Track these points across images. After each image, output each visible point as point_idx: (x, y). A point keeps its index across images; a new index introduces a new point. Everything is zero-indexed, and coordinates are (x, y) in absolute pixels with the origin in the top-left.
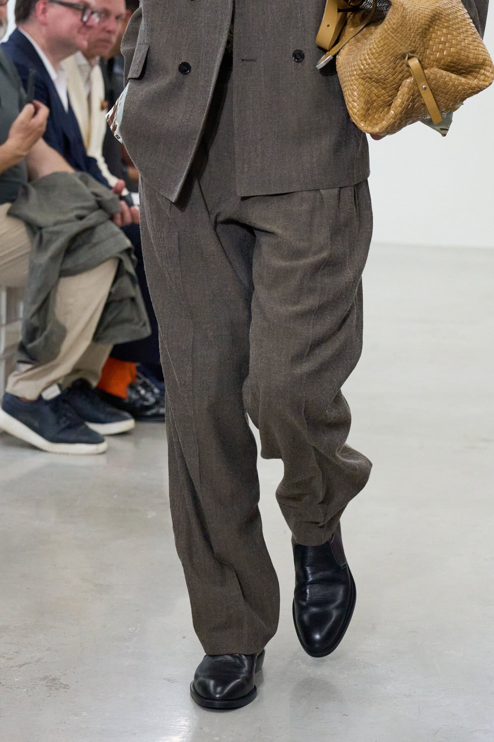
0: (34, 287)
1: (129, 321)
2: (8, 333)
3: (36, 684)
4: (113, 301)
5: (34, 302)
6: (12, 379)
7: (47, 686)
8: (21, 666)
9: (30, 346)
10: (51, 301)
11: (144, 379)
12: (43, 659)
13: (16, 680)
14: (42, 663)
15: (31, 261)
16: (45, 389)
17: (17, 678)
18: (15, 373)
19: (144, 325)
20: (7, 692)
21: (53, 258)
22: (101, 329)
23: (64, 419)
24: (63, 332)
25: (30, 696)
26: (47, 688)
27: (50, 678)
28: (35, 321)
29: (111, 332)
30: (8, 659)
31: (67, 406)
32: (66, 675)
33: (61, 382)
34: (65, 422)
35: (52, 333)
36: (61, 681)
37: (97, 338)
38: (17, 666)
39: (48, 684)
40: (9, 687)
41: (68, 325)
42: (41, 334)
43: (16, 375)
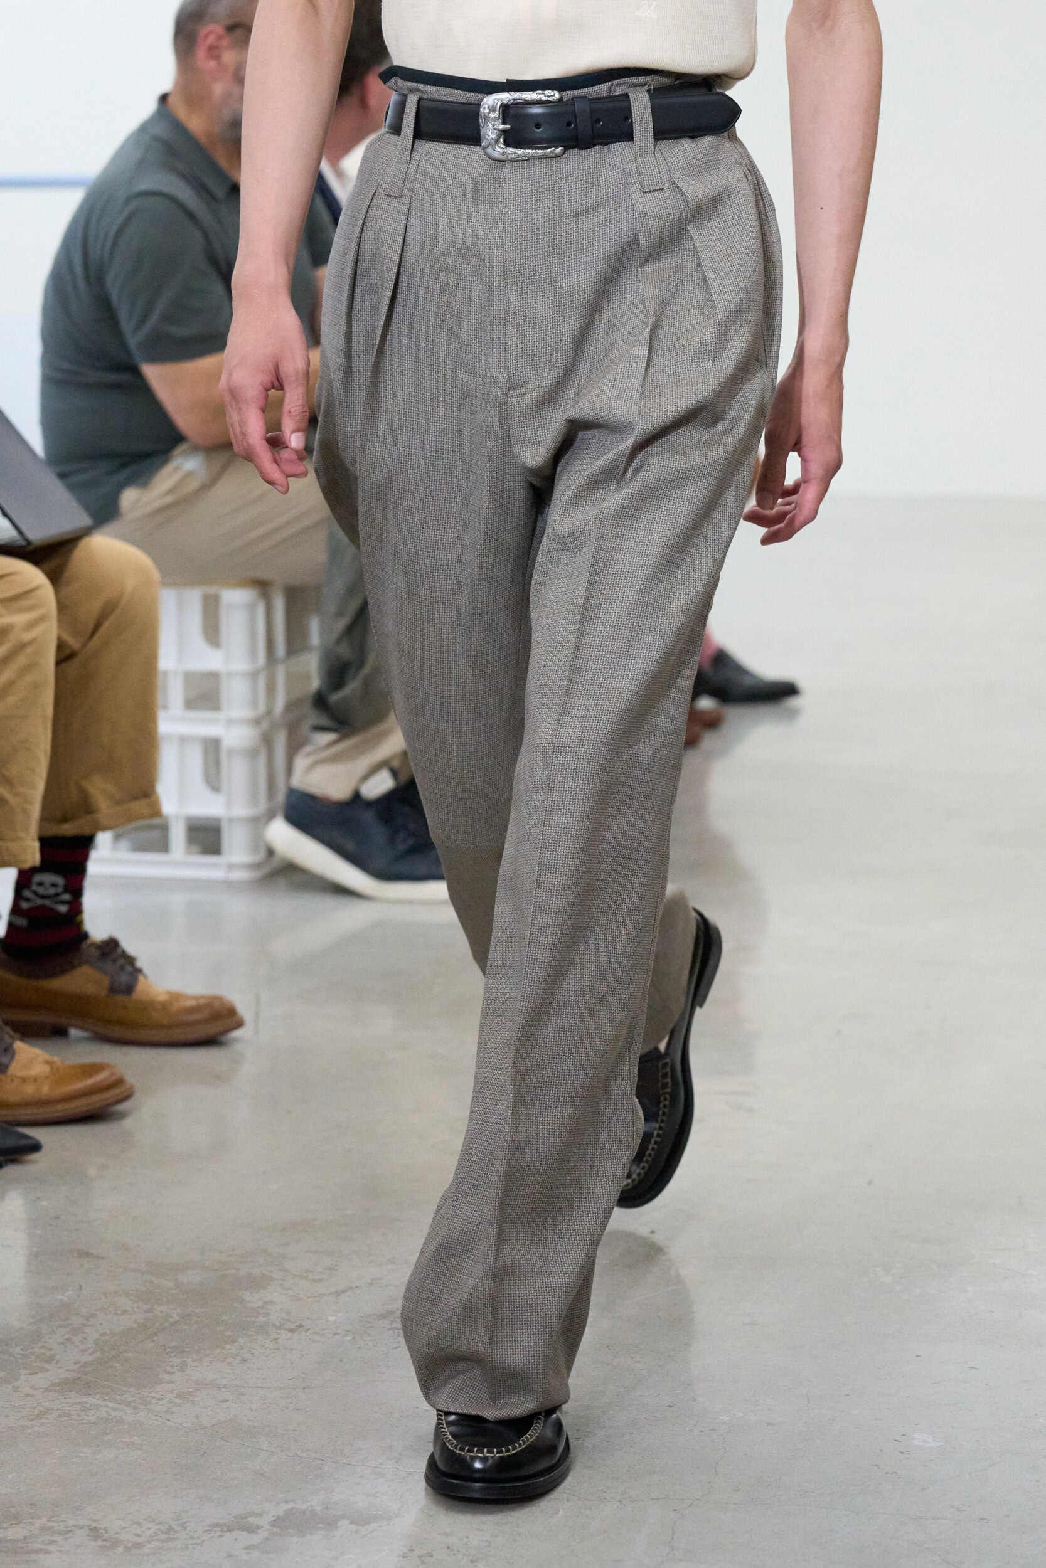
0: (339, 584)
2: (289, 676)
3: (370, 1325)
5: (340, 614)
6: (301, 763)
8: (338, 1294)
9: (334, 698)
13: (331, 1319)
16: (365, 778)
17: (333, 1316)
18: (308, 749)
20: (314, 1341)
23: (402, 834)
25: (360, 1348)
26: (391, 1332)
28: (344, 651)
30: (315, 1281)
31: (408, 810)
33: (396, 764)
34: (404, 840)
35: (374, 673)
38: (331, 1294)
39: (393, 1325)
40: (318, 1333)
42: (356, 674)
43: (309, 754)
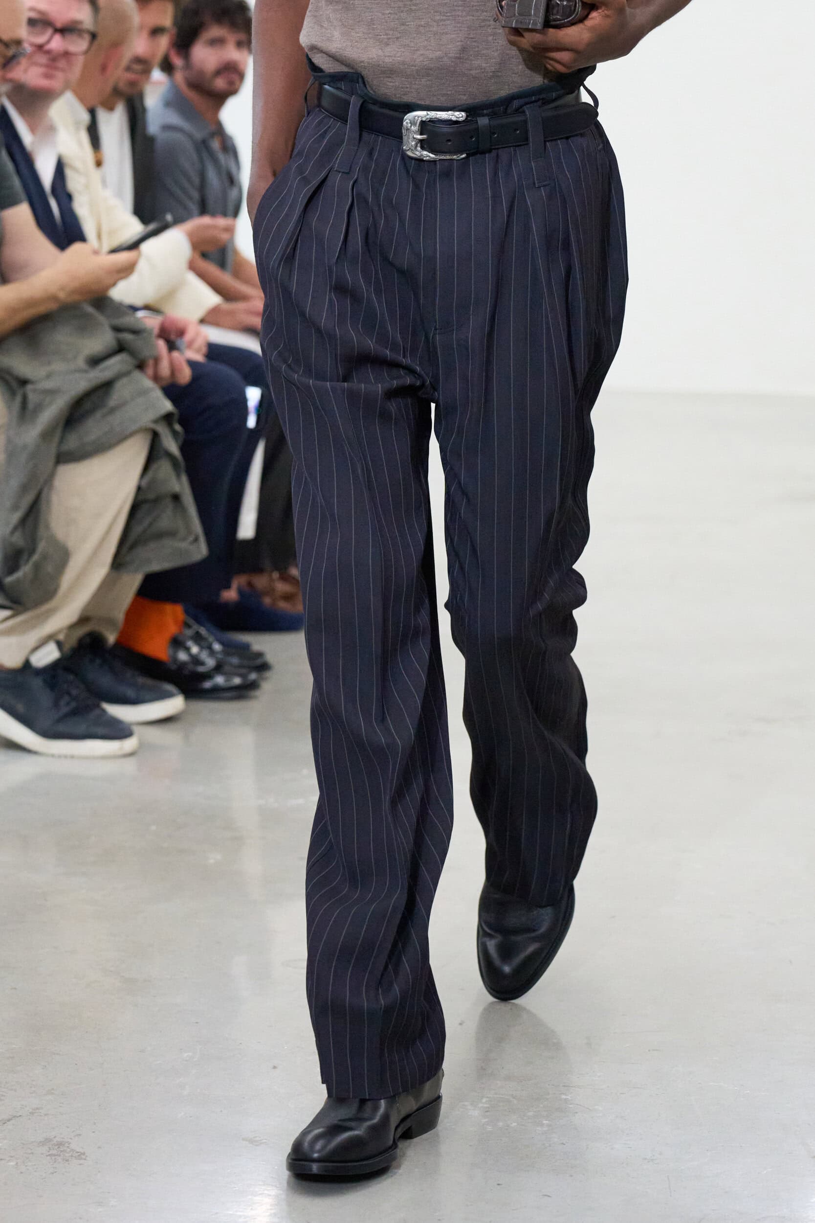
0: (15, 483)
1: (171, 534)
4: (145, 501)
5: (15, 507)
7: (49, 1155)
9: (9, 580)
10: (43, 506)
11: (196, 627)
12: (42, 1108)
14: (41, 1116)
15: (9, 441)
16: (35, 649)
19: (196, 540)
21: (46, 435)
22: (125, 549)
23: (66, 698)
24: (63, 556)
27: (55, 1140)
28: (18, 539)
29: (142, 552)
31: (71, 677)
32: (80, 1135)
33: (60, 637)
34: (68, 704)
35: (45, 557)
36: (73, 1146)
37: (118, 563)
41: (70, 544)
42: (28, 560)
